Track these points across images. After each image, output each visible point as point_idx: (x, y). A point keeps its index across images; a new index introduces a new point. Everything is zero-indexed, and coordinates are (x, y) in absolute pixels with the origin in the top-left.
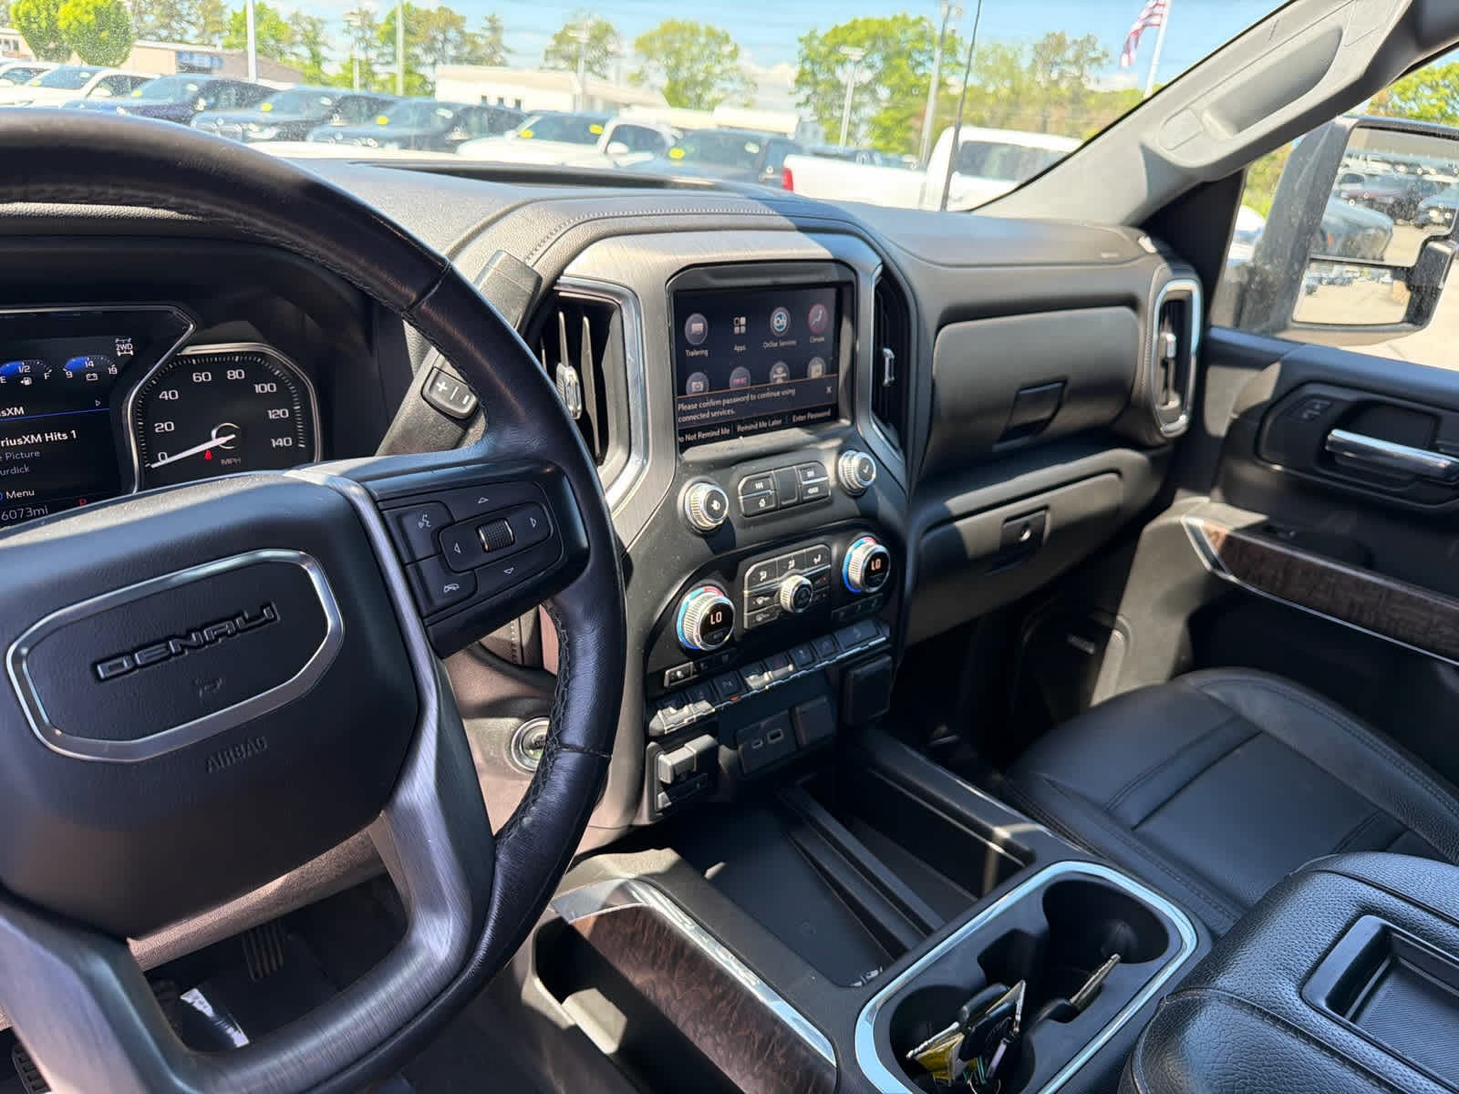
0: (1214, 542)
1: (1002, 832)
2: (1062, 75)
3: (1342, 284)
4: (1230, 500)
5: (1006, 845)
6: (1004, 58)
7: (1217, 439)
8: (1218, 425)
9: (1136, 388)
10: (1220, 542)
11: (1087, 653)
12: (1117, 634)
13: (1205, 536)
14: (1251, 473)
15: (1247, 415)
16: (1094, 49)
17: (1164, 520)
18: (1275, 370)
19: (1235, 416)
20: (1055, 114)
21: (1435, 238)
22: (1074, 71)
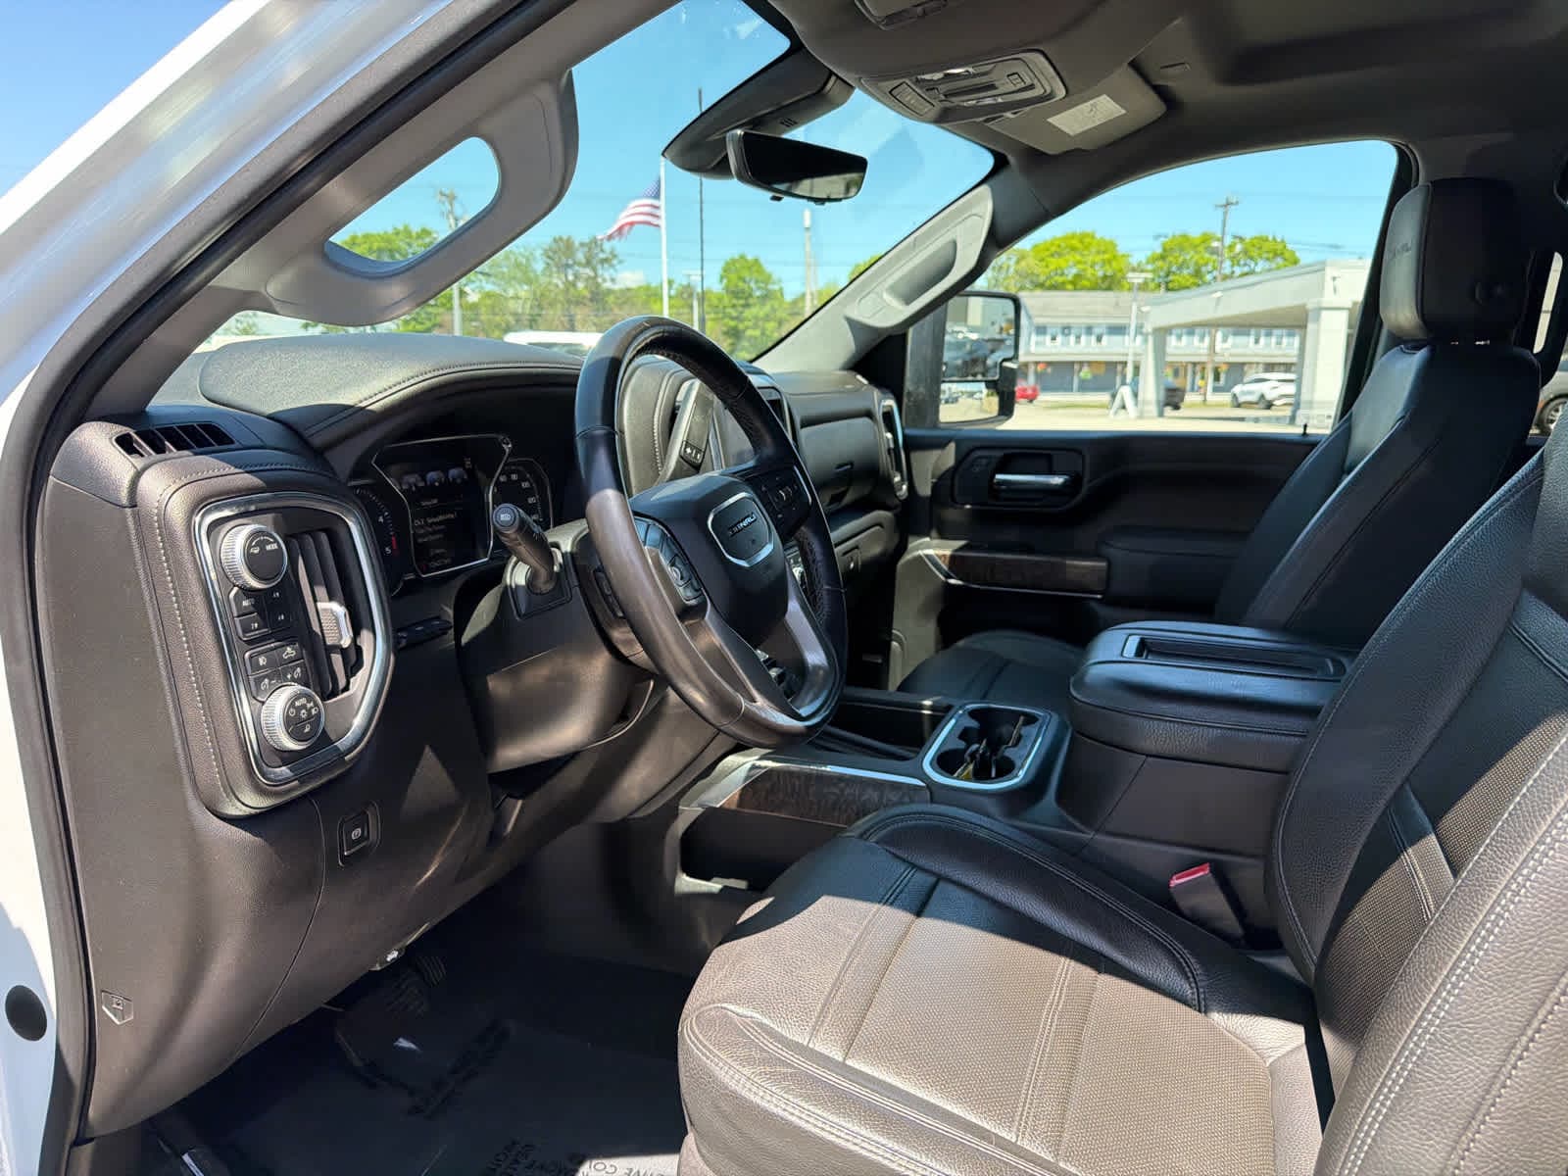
0: (944, 562)
1: (927, 703)
2: (577, 276)
3: (952, 402)
4: (943, 536)
5: (931, 708)
6: (518, 265)
7: (927, 498)
8: (925, 490)
9: (881, 470)
10: (947, 561)
11: (877, 663)
12: (894, 644)
13: (938, 560)
14: (951, 514)
15: (941, 478)
16: (602, 251)
17: (908, 557)
18: (952, 446)
19: (934, 480)
20: (579, 313)
21: (1005, 360)
22: (588, 272)
